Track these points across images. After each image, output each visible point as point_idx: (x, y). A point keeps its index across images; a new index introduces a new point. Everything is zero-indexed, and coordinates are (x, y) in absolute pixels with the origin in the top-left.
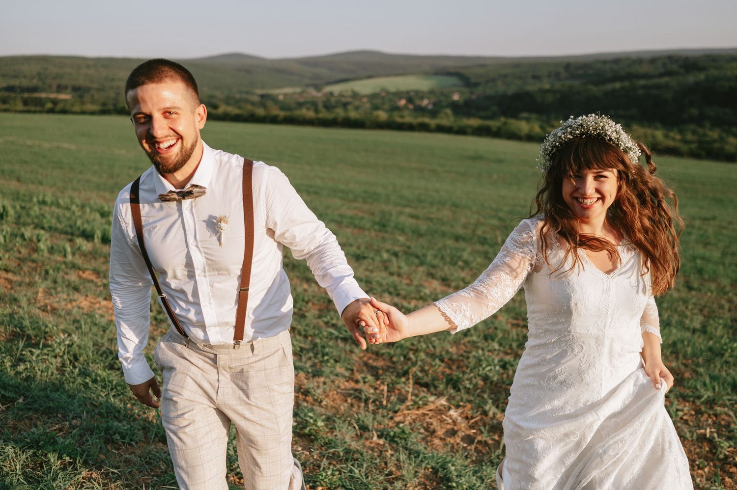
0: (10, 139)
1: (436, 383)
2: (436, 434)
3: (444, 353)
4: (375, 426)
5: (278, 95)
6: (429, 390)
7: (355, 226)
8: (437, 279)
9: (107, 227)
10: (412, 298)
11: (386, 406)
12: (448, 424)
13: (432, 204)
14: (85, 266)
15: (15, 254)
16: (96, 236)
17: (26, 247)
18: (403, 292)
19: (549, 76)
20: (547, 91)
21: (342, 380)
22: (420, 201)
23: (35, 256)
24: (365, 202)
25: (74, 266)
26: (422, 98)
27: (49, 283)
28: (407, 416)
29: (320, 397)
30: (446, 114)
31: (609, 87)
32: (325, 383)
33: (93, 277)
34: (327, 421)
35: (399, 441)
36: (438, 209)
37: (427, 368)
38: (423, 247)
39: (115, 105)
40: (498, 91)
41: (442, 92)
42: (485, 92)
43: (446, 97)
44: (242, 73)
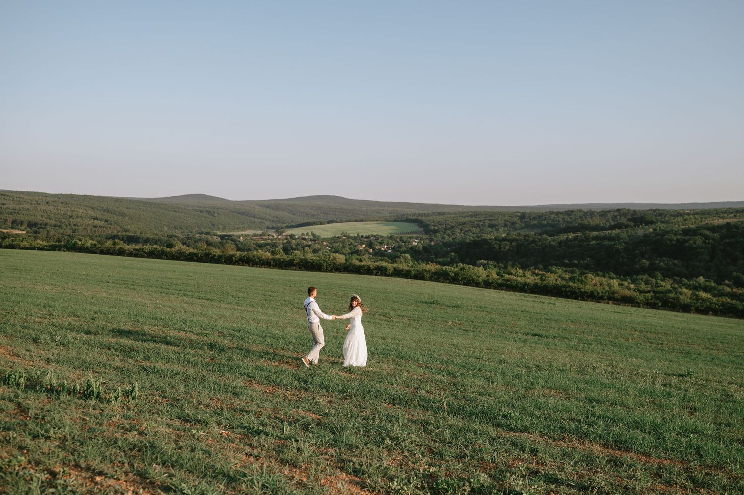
5: (239, 236)
19: (505, 225)
20: (504, 239)
26: (381, 243)
30: (406, 260)
31: (563, 237)
39: (68, 241)
40: (456, 238)
41: (401, 237)
42: (443, 238)
43: (404, 242)
44: (205, 214)
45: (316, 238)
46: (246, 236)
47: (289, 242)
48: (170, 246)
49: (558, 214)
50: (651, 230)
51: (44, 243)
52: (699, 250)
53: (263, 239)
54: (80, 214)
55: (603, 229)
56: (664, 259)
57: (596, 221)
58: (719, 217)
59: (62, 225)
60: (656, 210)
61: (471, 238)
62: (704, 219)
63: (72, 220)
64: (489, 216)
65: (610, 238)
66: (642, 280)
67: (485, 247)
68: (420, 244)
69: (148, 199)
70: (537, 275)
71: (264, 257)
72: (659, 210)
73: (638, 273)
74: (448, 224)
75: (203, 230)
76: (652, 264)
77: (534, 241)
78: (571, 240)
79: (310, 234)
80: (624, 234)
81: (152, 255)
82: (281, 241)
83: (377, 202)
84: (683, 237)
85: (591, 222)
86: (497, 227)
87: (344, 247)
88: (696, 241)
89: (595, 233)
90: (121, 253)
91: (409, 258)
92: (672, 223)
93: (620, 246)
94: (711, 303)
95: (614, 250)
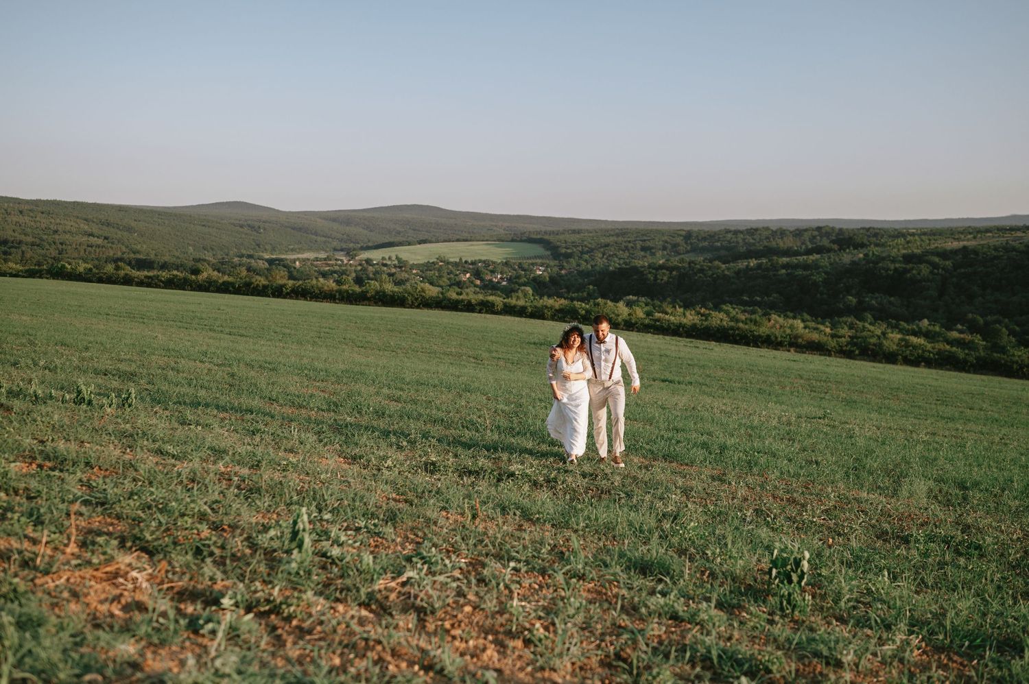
5: (294, 261)
19: (664, 248)
20: (661, 267)
26: (493, 272)
30: (525, 295)
40: (596, 265)
41: (520, 263)
42: (578, 265)
43: (525, 270)
44: (246, 229)
45: (401, 264)
46: (304, 260)
47: (364, 270)
48: (196, 272)
49: (736, 232)
50: (861, 255)
51: (19, 267)
52: (924, 283)
53: (328, 265)
54: (68, 228)
55: (797, 254)
56: (877, 295)
57: (789, 243)
58: (954, 239)
59: (42, 243)
60: (869, 228)
61: (617, 265)
62: (933, 241)
63: (57, 237)
64: (643, 235)
65: (806, 267)
66: (845, 323)
67: (635, 277)
68: (545, 274)
69: (165, 207)
71: (326, 288)
72: (874, 229)
73: (841, 314)
74: (586, 246)
75: (244, 252)
76: (860, 302)
77: (702, 270)
78: (752, 269)
79: (394, 258)
80: (824, 260)
81: (171, 284)
82: (353, 268)
83: (486, 214)
84: (904, 266)
85: (781, 244)
86: (653, 251)
87: (440, 277)
88: (921, 270)
89: (785, 260)
90: (127, 281)
91: (531, 292)
92: (890, 246)
93: (818, 278)
94: (924, 351)
95: (810, 282)
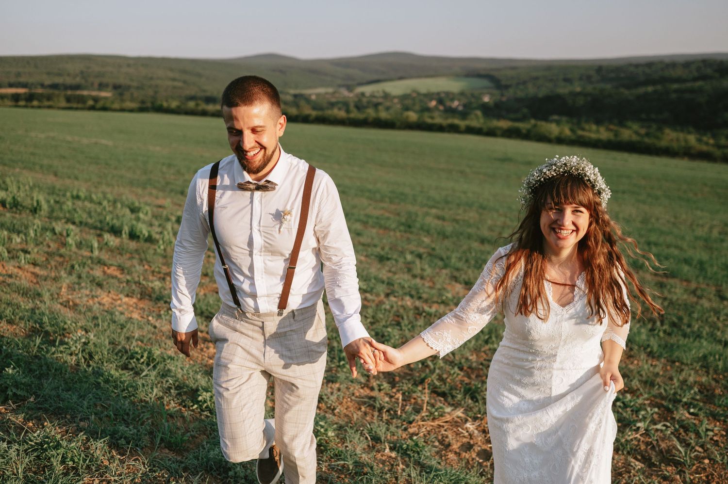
0: (52, 134)
1: (454, 392)
2: (450, 448)
3: (463, 361)
4: (389, 437)
5: (310, 95)
6: (446, 400)
7: (381, 227)
8: (460, 283)
9: (134, 222)
10: (434, 302)
11: (401, 416)
12: (464, 437)
13: (459, 205)
14: (110, 262)
15: (44, 248)
16: (123, 232)
17: (55, 241)
18: (425, 296)
19: (581, 79)
20: (579, 94)
21: (358, 387)
22: (447, 202)
23: (63, 251)
24: (391, 202)
25: (100, 262)
26: (452, 100)
27: (74, 278)
28: (422, 427)
29: (334, 404)
30: (476, 116)
31: (641, 90)
32: (339, 390)
33: (117, 273)
34: (339, 430)
35: (412, 455)
36: (465, 211)
37: (445, 376)
38: (448, 249)
39: (152, 103)
40: (528, 93)
41: (472, 93)
42: (515, 94)
43: (475, 98)
44: (277, 73)
45: (386, 96)
46: (318, 95)
51: (133, 105)
53: (335, 98)
59: (144, 86)
65: (692, 91)
66: (723, 134)
67: (559, 102)
68: (491, 101)
70: (611, 130)
71: (339, 116)
74: (522, 79)
79: (381, 91)
80: (707, 86)
82: (352, 99)
87: (414, 104)
89: (676, 86)
91: (481, 114)
